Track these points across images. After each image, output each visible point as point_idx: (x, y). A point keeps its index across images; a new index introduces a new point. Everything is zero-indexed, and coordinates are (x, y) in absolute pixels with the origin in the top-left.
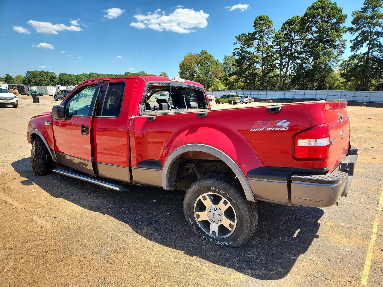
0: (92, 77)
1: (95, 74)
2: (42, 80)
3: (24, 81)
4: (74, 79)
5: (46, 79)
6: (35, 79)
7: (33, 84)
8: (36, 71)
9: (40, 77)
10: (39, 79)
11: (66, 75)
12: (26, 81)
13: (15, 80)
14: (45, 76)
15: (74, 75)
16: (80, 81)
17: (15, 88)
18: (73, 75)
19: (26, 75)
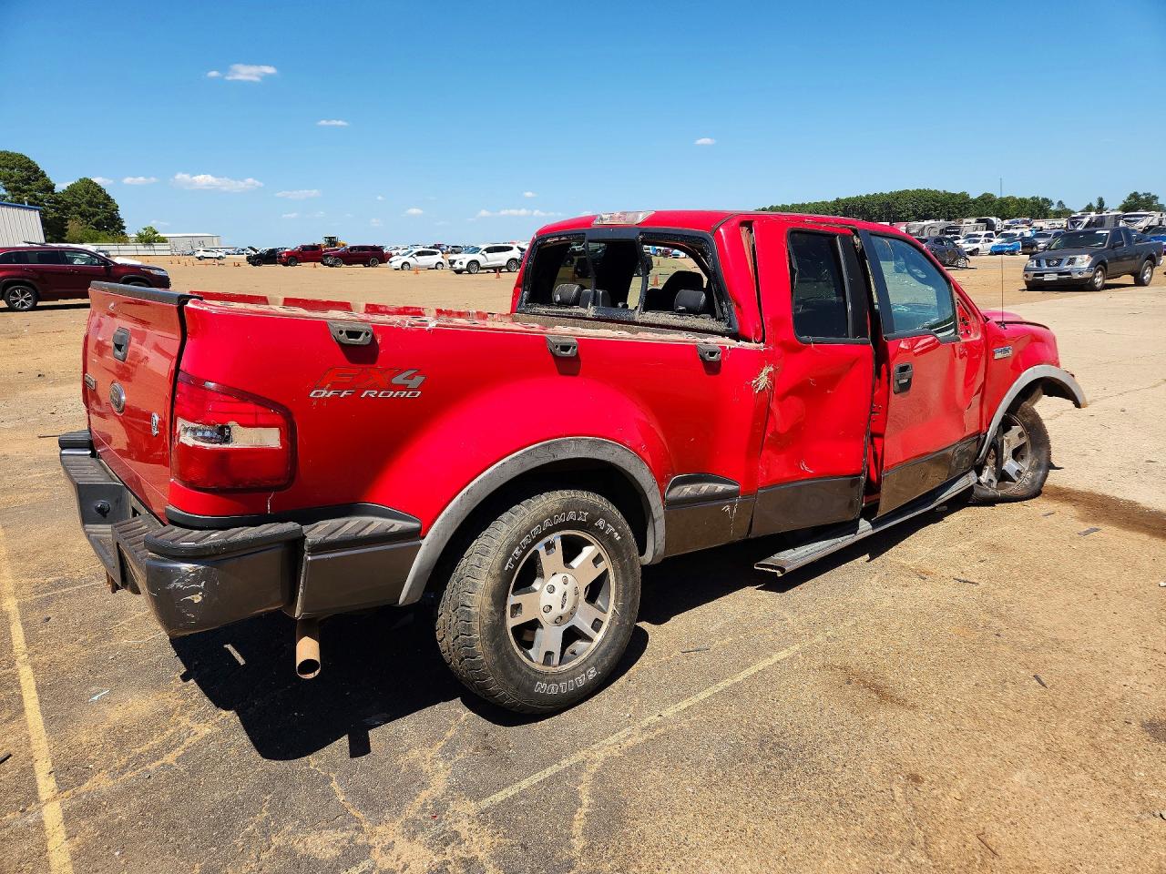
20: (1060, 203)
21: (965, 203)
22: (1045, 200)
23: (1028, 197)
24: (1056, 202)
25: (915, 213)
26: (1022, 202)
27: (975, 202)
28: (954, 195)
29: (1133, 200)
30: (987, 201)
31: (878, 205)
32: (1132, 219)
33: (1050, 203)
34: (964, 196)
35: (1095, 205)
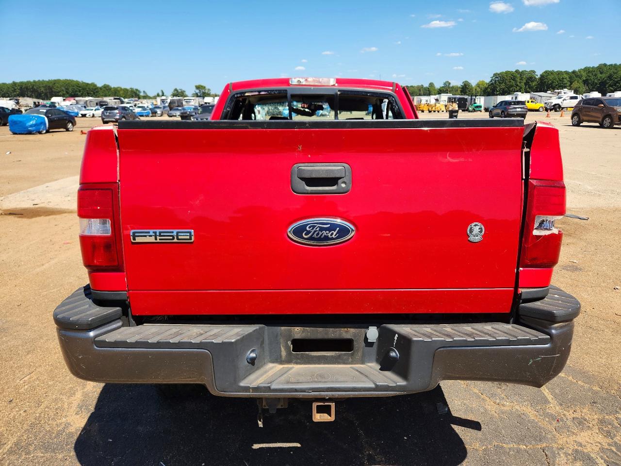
0: (601, 73)
1: (609, 65)
2: (512, 86)
3: (486, 89)
4: (566, 78)
5: (518, 84)
6: (501, 85)
7: (498, 93)
8: (507, 72)
9: (510, 81)
10: (508, 85)
11: (552, 73)
12: (489, 90)
13: (474, 89)
14: (518, 80)
15: (566, 72)
16: (576, 82)
17: (455, 102)
18: (564, 72)
19: (490, 80)
20: (144, 92)
21: (95, 89)
22: (137, 90)
23: (128, 87)
24: (142, 91)
25: (67, 93)
26: (126, 90)
27: (101, 88)
28: (88, 84)
29: (176, 92)
30: (107, 88)
31: (43, 87)
32: (188, 101)
33: (139, 92)
34: (94, 85)
35: (161, 94)
